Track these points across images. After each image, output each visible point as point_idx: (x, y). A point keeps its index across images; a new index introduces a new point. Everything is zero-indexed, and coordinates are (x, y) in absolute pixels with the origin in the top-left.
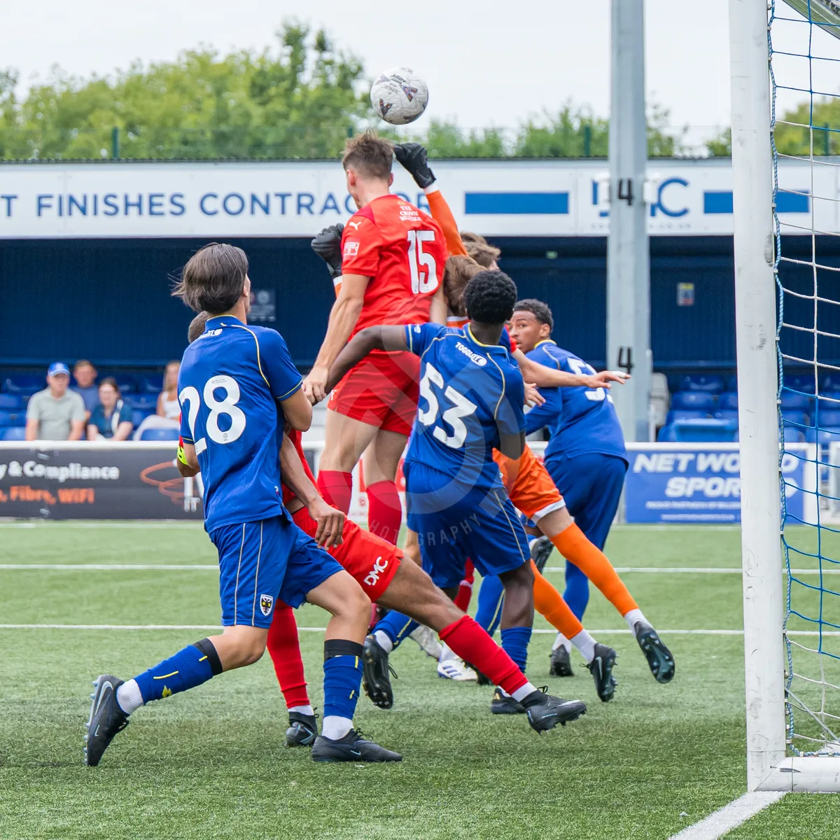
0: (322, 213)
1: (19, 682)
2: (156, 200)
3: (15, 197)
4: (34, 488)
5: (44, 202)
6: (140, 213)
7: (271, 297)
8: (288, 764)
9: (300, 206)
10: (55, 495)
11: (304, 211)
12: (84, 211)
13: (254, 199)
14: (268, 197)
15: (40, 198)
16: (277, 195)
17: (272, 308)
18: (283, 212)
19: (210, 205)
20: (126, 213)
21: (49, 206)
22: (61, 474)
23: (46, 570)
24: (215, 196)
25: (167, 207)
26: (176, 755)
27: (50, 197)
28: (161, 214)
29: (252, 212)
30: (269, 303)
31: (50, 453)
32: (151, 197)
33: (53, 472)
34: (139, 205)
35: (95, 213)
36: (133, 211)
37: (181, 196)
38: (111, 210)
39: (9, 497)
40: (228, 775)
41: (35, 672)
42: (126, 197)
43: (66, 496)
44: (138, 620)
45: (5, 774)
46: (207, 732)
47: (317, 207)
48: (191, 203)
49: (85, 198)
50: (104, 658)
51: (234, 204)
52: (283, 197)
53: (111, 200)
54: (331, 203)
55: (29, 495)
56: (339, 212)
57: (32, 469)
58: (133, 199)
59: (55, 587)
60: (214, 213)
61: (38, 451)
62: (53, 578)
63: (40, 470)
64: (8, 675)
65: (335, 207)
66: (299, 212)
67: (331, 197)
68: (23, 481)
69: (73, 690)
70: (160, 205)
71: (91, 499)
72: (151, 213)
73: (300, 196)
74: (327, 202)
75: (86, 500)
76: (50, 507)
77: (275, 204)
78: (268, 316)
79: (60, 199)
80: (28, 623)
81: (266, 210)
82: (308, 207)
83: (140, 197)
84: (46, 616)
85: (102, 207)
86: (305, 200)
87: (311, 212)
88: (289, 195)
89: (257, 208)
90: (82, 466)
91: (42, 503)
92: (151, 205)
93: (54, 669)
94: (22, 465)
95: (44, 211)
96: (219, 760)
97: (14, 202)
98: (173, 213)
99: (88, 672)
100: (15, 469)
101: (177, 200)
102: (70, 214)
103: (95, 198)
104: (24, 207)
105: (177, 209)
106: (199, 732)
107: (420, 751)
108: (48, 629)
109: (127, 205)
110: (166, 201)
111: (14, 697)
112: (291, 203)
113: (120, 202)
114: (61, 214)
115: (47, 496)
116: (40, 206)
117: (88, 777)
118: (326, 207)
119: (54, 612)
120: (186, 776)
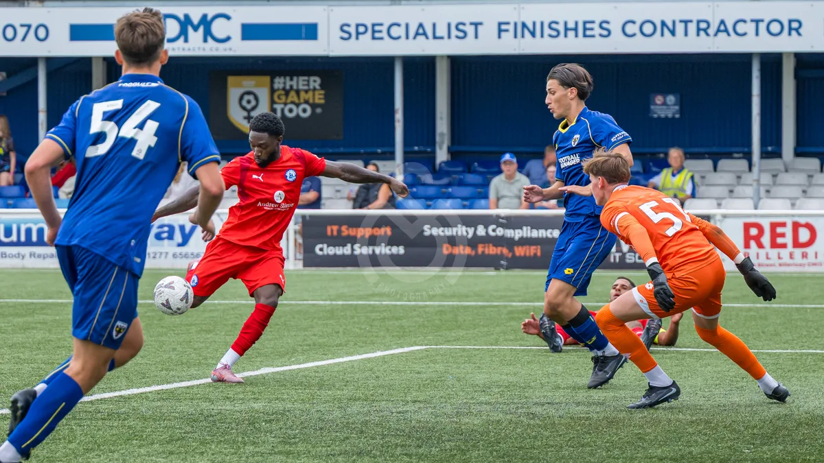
0: (716, 35)
1: (485, 389)
2: (588, 26)
3: (481, 24)
4: (496, 245)
5: (503, 27)
6: (576, 36)
7: (676, 100)
8: (693, 449)
9: (699, 29)
10: (511, 250)
11: (702, 33)
12: (533, 34)
13: (663, 24)
14: (674, 22)
15: (500, 24)
16: (681, 21)
17: (677, 108)
18: (686, 34)
19: (630, 29)
20: (566, 36)
21: (507, 31)
22: (517, 234)
23: (505, 306)
24: (634, 22)
25: (597, 31)
26: (606, 442)
27: (508, 23)
28: (593, 36)
29: (662, 35)
30: (675, 105)
31: (508, 218)
32: (585, 23)
33: (509, 233)
34: (576, 29)
35: (542, 36)
36: (571, 34)
37: (608, 22)
38: (554, 33)
39: (476, 252)
40: (646, 457)
41: (497, 382)
42: (566, 23)
43: (520, 251)
45: (476, 455)
46: (630, 426)
47: (711, 31)
48: (615, 27)
49: (534, 24)
50: (550, 370)
51: (648, 29)
52: (686, 22)
53: (554, 26)
54: (722, 28)
55: (492, 250)
56: (729, 35)
57: (494, 230)
58: (571, 25)
59: (513, 319)
60: (634, 35)
61: (498, 217)
62: (511, 312)
63: (500, 232)
64: (477, 382)
65: (726, 31)
66: (698, 35)
67: (722, 22)
68: (487, 240)
69: (527, 395)
70: (592, 29)
71: (539, 254)
72: (585, 36)
73: (699, 22)
74: (719, 26)
75: (535, 254)
76: (507, 259)
77: (680, 28)
78: (674, 114)
79: (516, 24)
80: (492, 345)
81: (673, 33)
82: (705, 30)
83: (576, 23)
84: (506, 340)
85: (547, 31)
86: (703, 25)
87: (708, 35)
88: (691, 21)
89: (666, 31)
90: (532, 228)
91: (501, 257)
92: (585, 29)
93: (511, 379)
94: (486, 227)
95: (503, 34)
96: (639, 446)
97: (480, 27)
98: (601, 35)
99: (538, 381)
100: (481, 231)
101: (605, 25)
102: (523, 36)
103: (542, 24)
104: (488, 31)
105: (605, 33)
106: (623, 425)
107: (793, 440)
108: (508, 349)
109: (566, 29)
110: (596, 26)
111: (483, 399)
112: (692, 28)
113: (561, 28)
114: (515, 37)
115: (505, 251)
116: (500, 31)
117: (539, 458)
118: (719, 31)
119: (511, 338)
120: (614, 458)
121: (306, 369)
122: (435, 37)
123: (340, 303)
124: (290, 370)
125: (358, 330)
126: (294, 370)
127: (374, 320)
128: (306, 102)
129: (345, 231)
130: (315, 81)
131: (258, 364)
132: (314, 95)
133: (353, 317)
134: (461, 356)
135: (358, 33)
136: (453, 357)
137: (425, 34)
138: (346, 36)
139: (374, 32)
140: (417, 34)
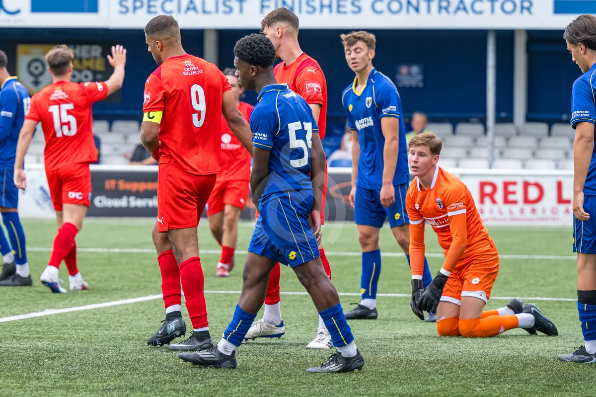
0: (455, 12)
2: (342, 3)
5: (265, 3)
6: (331, 12)
7: (420, 70)
8: (430, 387)
9: (440, 8)
11: (443, 12)
13: (409, 2)
14: (418, 1)
15: (263, 1)
17: (420, 77)
18: (429, 12)
19: (379, 6)
20: (321, 12)
21: (268, 7)
24: (382, 0)
25: (349, 8)
27: (269, 0)
28: (345, 13)
29: (408, 12)
30: (419, 74)
32: (339, 0)
34: (330, 6)
35: (300, 12)
36: (326, 10)
38: (311, 9)
42: (321, 1)
45: (236, 391)
46: (375, 365)
47: (452, 9)
48: (366, 5)
49: (293, 1)
50: (304, 314)
51: (395, 6)
52: (429, 1)
53: (311, 3)
54: (461, 6)
56: (467, 12)
58: (326, 2)
60: (382, 12)
65: (465, 9)
66: (440, 12)
67: (461, 1)
70: (345, 6)
72: (339, 12)
73: (440, 1)
74: (459, 5)
77: (423, 6)
78: (417, 83)
79: (277, 1)
81: (417, 10)
82: (446, 9)
83: (331, 1)
85: (304, 7)
86: (444, 4)
87: (448, 12)
89: (411, 9)
92: (339, 6)
95: (265, 10)
96: (382, 384)
97: (244, 3)
98: (353, 12)
99: (293, 324)
101: (356, 3)
103: (300, 1)
104: (252, 7)
105: (356, 9)
107: (519, 379)
109: (322, 6)
110: (348, 4)
112: (434, 6)
113: (317, 4)
116: (262, 7)
117: (292, 394)
118: (458, 9)
120: (360, 394)
121: (86, 311)
122: (204, 12)
123: (117, 250)
124: (71, 312)
125: (132, 276)
126: (74, 312)
127: (147, 266)
128: (88, 69)
129: (122, 185)
130: (96, 50)
131: (42, 306)
132: (95, 64)
133: (127, 264)
134: (225, 300)
135: (135, 8)
136: (217, 301)
137: (195, 9)
138: (124, 10)
139: (149, 6)
140: (188, 9)
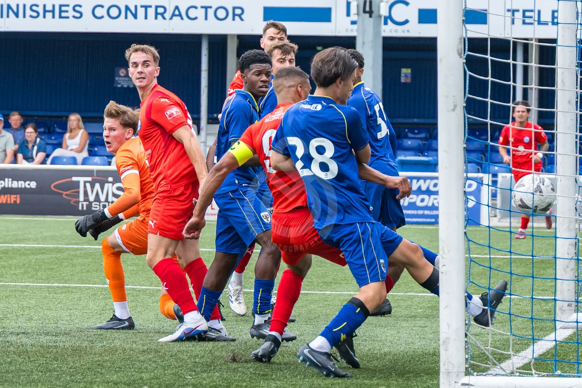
0: (171, 19)
2: (63, 8)
6: (53, 17)
8: (143, 375)
9: (157, 14)
11: (159, 17)
12: (17, 15)
13: (127, 8)
14: (136, 7)
16: (142, 6)
18: (146, 18)
19: (99, 12)
20: (44, 17)
24: (102, 7)
25: (71, 13)
26: (70, 368)
28: (68, 18)
29: (126, 18)
32: (61, 6)
34: (53, 11)
35: (24, 17)
36: (49, 15)
37: (80, 6)
38: (35, 14)
40: (104, 382)
42: (45, 6)
44: (47, 280)
46: (91, 354)
47: (168, 15)
48: (86, 11)
49: (18, 6)
50: (25, 304)
51: (114, 12)
52: (146, 7)
53: (34, 8)
54: (177, 12)
56: (182, 19)
58: (49, 8)
60: (102, 17)
65: (180, 15)
66: (156, 18)
67: (177, 8)
69: (4, 325)
70: (67, 11)
71: (18, 202)
72: (60, 17)
73: (157, 7)
74: (174, 11)
77: (141, 12)
79: (2, 7)
81: (135, 16)
82: (162, 15)
83: (54, 6)
85: (29, 12)
86: (160, 10)
87: (164, 18)
88: (150, 7)
89: (129, 15)
92: (61, 11)
96: (98, 372)
98: (74, 17)
99: (14, 313)
101: (77, 8)
102: (8, 16)
103: (24, 6)
105: (78, 15)
106: (85, 354)
109: (45, 11)
110: (70, 9)
112: (151, 12)
113: (40, 10)
114: (2, 16)
118: (173, 15)
120: (76, 382)
